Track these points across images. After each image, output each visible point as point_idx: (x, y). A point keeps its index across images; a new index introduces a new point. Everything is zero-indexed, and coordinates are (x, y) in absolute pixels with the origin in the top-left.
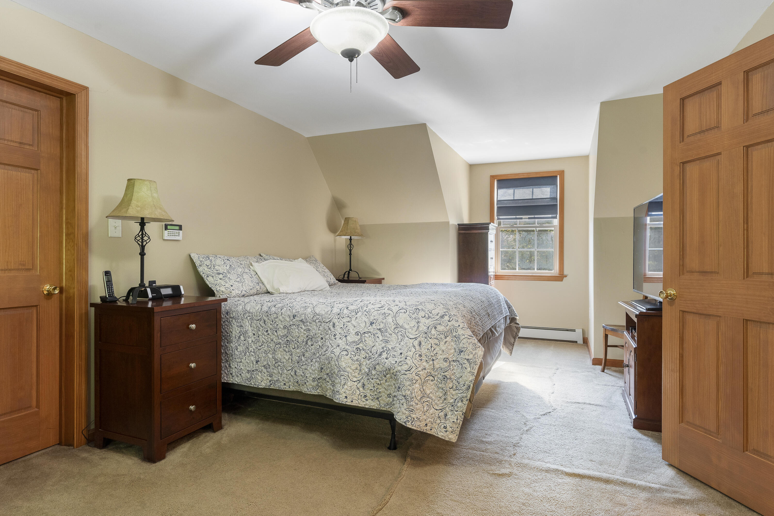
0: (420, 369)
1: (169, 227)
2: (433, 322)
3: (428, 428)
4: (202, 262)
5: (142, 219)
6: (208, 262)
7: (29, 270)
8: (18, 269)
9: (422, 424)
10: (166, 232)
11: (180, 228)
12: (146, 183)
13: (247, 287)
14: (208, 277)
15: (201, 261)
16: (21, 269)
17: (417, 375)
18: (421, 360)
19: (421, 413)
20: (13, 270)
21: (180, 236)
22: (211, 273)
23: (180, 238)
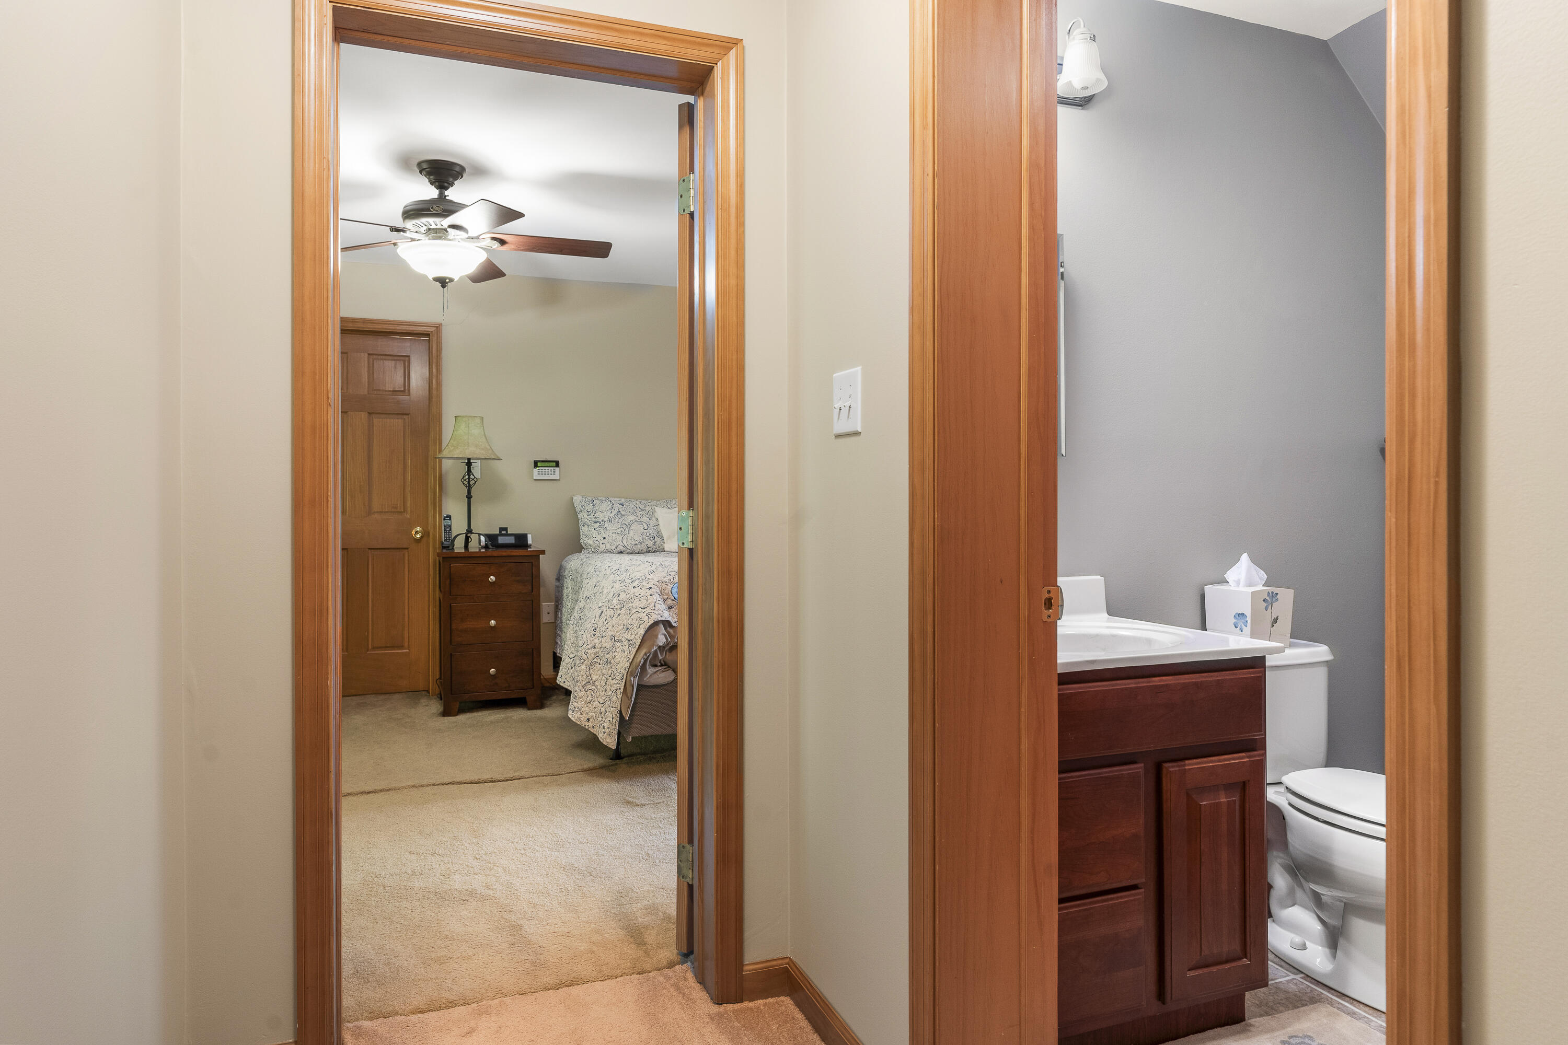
0: (589, 647)
1: (539, 464)
2: (621, 588)
3: (590, 724)
4: (584, 507)
5: (469, 459)
6: (590, 508)
7: (400, 513)
8: (391, 512)
9: (583, 718)
10: (536, 470)
11: (557, 464)
12: (464, 419)
13: (630, 541)
14: (584, 526)
15: (582, 506)
16: (394, 512)
17: (586, 653)
18: (594, 635)
19: (583, 703)
20: (387, 512)
21: (556, 473)
22: (588, 521)
23: (557, 477)
